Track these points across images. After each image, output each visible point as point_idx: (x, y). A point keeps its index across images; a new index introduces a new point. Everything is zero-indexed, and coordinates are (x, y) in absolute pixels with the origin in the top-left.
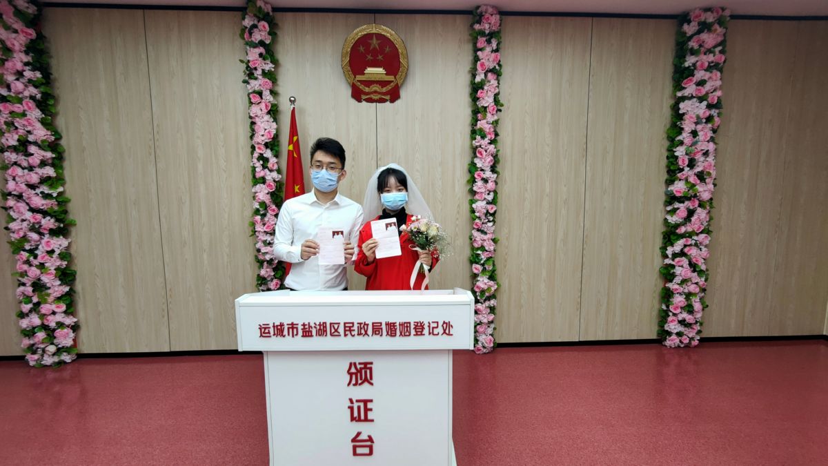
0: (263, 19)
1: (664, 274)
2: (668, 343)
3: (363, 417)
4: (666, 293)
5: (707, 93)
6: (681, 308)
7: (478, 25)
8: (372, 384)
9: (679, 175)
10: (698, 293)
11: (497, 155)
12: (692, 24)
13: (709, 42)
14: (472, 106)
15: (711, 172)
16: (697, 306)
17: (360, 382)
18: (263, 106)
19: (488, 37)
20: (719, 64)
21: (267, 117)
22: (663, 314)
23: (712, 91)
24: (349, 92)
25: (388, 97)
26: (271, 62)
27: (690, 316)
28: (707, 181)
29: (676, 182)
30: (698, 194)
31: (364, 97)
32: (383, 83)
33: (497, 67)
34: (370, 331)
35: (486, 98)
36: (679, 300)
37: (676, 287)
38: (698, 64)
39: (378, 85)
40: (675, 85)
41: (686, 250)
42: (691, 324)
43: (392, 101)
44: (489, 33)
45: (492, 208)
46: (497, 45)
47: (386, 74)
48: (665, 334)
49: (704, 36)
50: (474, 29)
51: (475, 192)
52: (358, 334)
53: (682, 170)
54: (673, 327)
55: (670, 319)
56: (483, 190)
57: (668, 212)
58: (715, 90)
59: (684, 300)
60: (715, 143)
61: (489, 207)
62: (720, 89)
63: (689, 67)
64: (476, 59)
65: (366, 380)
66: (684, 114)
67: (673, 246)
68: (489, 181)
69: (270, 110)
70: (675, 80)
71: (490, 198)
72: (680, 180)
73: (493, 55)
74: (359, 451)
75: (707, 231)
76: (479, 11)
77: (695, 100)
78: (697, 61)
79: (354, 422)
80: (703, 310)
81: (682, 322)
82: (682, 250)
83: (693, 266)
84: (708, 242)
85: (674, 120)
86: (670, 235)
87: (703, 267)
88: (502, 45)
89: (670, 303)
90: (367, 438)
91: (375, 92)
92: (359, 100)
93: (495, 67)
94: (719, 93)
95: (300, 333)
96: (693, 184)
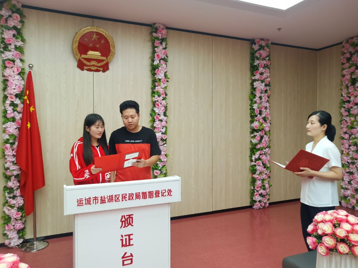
0: (16, 12)
1: (252, 170)
2: (255, 207)
3: (128, 244)
4: (253, 180)
5: (264, 79)
6: (260, 187)
7: (155, 34)
8: (133, 226)
9: (256, 118)
10: (267, 179)
11: (167, 106)
12: (257, 45)
13: (264, 55)
14: (152, 77)
15: (269, 117)
16: (267, 186)
17: (126, 225)
18: (15, 69)
19: (160, 41)
20: (268, 65)
21: (18, 77)
22: (252, 192)
23: (266, 78)
24: (76, 64)
25: (101, 69)
26: (21, 40)
27: (264, 191)
28: (267, 121)
29: (254, 122)
30: (264, 128)
31: (85, 68)
32: (99, 61)
33: (166, 58)
34: (134, 198)
35: (160, 74)
36: (259, 183)
37: (257, 176)
38: (260, 64)
39: (95, 62)
40: (251, 73)
41: (261, 157)
42: (265, 195)
43: (104, 71)
44: (161, 39)
45: (165, 137)
46: (166, 45)
47: (101, 56)
48: (253, 202)
49: (262, 52)
50: (153, 36)
51: (155, 127)
52: (129, 199)
53: (257, 116)
54: (257, 198)
55: (255, 194)
56: (160, 126)
57: (252, 137)
58: (267, 78)
59: (261, 183)
60: (269, 103)
61: (163, 136)
62: (269, 78)
63: (256, 65)
64: (154, 52)
65: (130, 224)
66: (256, 88)
67: (255, 155)
68: (163, 121)
69: (20, 72)
70: (251, 71)
71: (164, 130)
72: (256, 121)
73: (164, 51)
74: (126, 263)
75: (269, 147)
76: (155, 26)
77: (260, 81)
78: (260, 63)
79: (123, 247)
80: (270, 187)
81: (261, 195)
82: (259, 157)
83: (264, 165)
84: (270, 152)
85: (252, 90)
86: (253, 149)
87: (268, 165)
88: (167, 46)
89: (255, 185)
90: (130, 255)
91: (94, 65)
92: (82, 69)
93: (165, 57)
94: (269, 79)
95: (99, 201)
96: (262, 123)
